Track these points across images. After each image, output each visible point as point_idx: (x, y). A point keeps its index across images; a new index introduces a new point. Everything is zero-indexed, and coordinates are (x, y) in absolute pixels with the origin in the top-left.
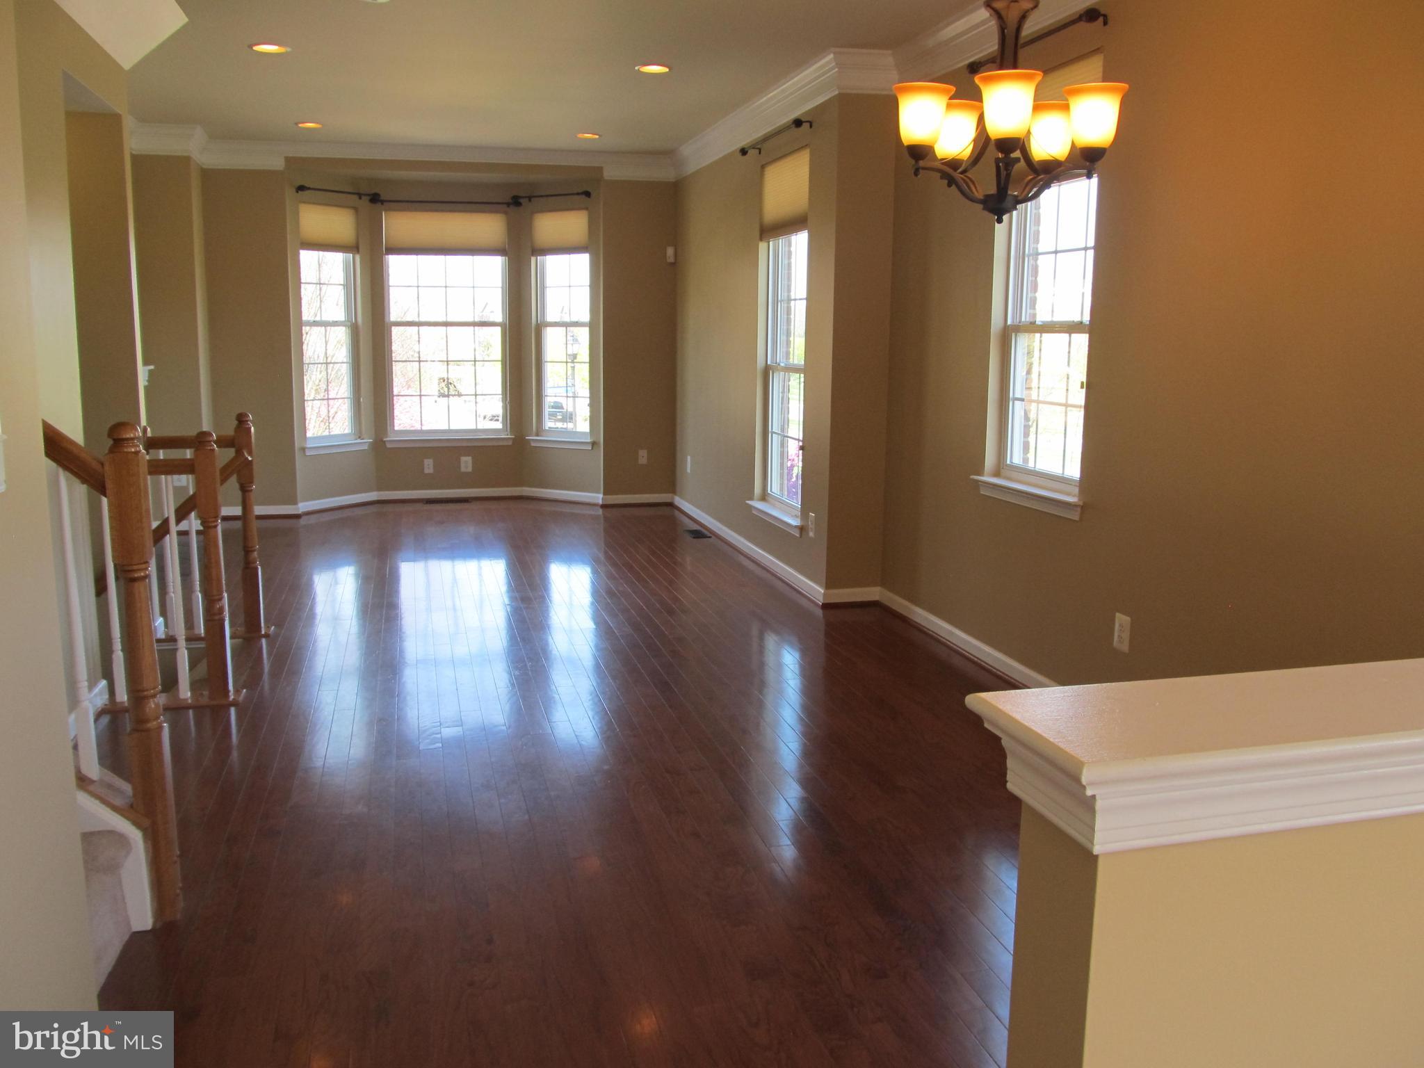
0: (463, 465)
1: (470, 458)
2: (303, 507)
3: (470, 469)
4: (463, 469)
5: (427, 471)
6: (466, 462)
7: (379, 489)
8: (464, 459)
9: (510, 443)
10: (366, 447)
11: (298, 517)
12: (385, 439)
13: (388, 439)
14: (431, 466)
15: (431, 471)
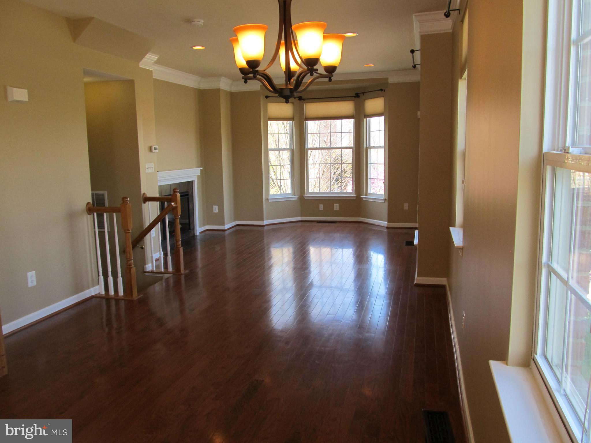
0: (335, 207)
1: (338, 204)
2: (265, 222)
3: (338, 209)
4: (335, 209)
5: (320, 209)
6: (336, 206)
7: (301, 216)
8: (335, 205)
9: (355, 199)
10: (296, 199)
11: (263, 226)
12: (304, 196)
13: (305, 196)
14: (322, 207)
15: (322, 209)
